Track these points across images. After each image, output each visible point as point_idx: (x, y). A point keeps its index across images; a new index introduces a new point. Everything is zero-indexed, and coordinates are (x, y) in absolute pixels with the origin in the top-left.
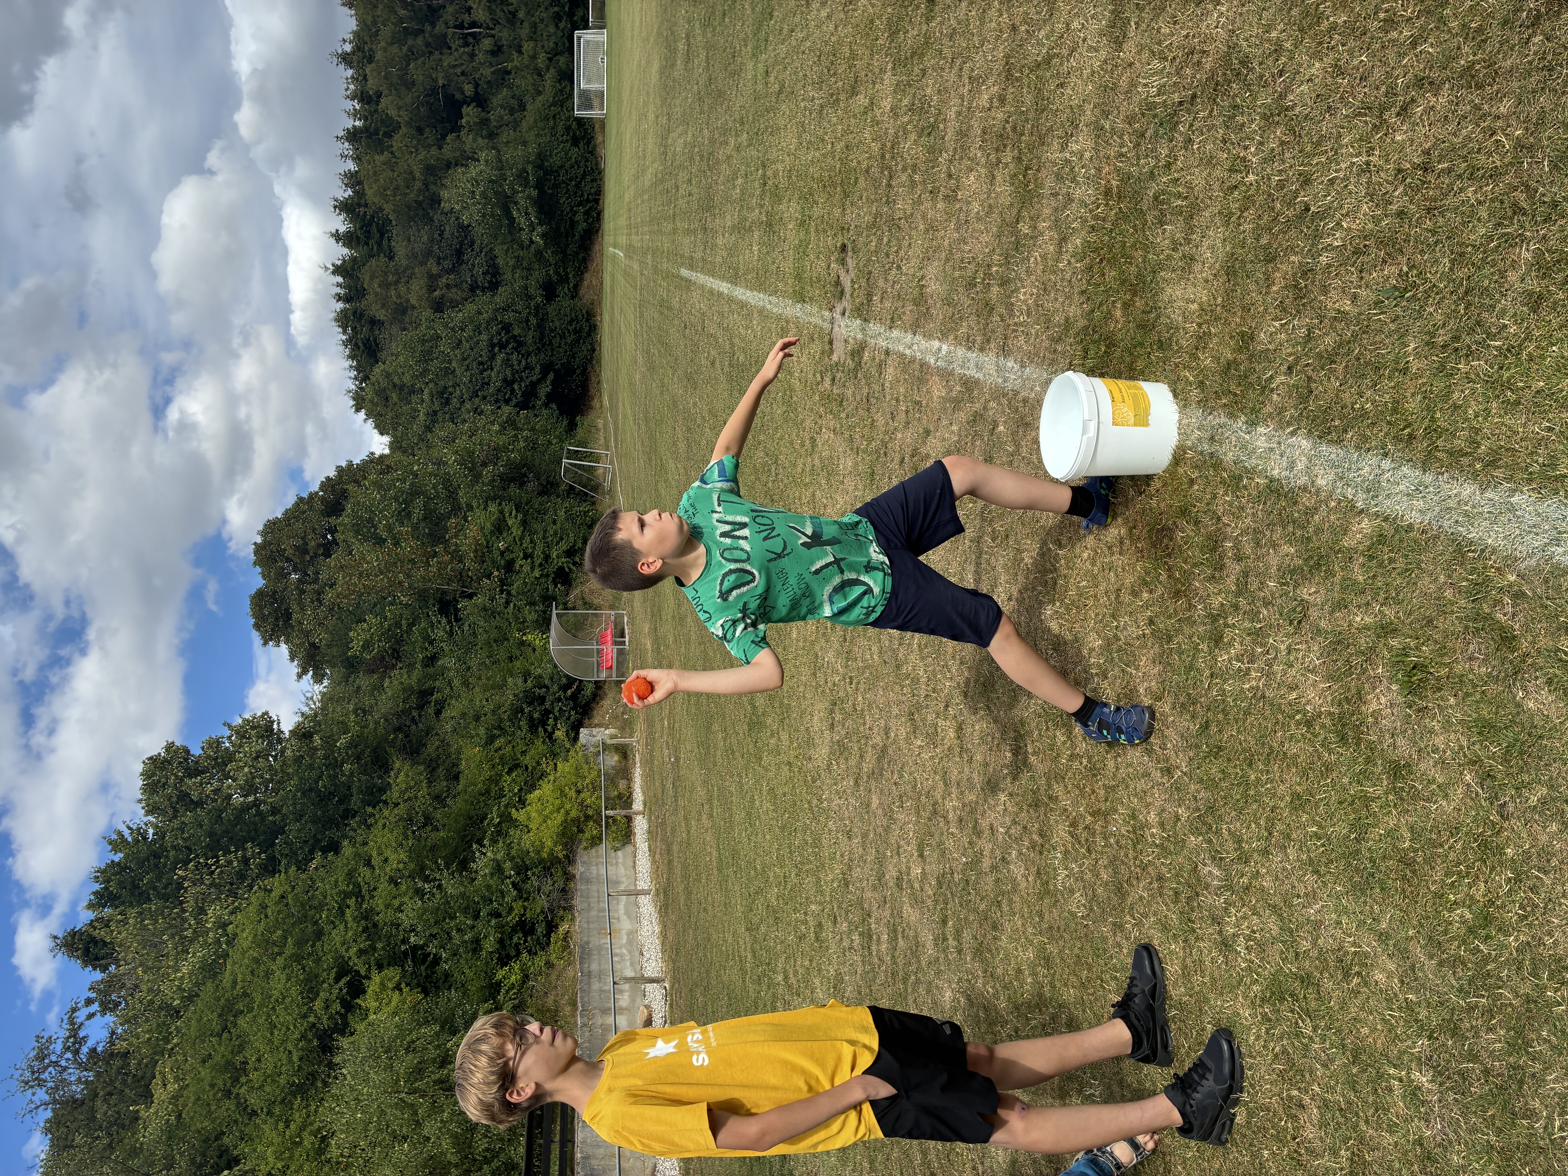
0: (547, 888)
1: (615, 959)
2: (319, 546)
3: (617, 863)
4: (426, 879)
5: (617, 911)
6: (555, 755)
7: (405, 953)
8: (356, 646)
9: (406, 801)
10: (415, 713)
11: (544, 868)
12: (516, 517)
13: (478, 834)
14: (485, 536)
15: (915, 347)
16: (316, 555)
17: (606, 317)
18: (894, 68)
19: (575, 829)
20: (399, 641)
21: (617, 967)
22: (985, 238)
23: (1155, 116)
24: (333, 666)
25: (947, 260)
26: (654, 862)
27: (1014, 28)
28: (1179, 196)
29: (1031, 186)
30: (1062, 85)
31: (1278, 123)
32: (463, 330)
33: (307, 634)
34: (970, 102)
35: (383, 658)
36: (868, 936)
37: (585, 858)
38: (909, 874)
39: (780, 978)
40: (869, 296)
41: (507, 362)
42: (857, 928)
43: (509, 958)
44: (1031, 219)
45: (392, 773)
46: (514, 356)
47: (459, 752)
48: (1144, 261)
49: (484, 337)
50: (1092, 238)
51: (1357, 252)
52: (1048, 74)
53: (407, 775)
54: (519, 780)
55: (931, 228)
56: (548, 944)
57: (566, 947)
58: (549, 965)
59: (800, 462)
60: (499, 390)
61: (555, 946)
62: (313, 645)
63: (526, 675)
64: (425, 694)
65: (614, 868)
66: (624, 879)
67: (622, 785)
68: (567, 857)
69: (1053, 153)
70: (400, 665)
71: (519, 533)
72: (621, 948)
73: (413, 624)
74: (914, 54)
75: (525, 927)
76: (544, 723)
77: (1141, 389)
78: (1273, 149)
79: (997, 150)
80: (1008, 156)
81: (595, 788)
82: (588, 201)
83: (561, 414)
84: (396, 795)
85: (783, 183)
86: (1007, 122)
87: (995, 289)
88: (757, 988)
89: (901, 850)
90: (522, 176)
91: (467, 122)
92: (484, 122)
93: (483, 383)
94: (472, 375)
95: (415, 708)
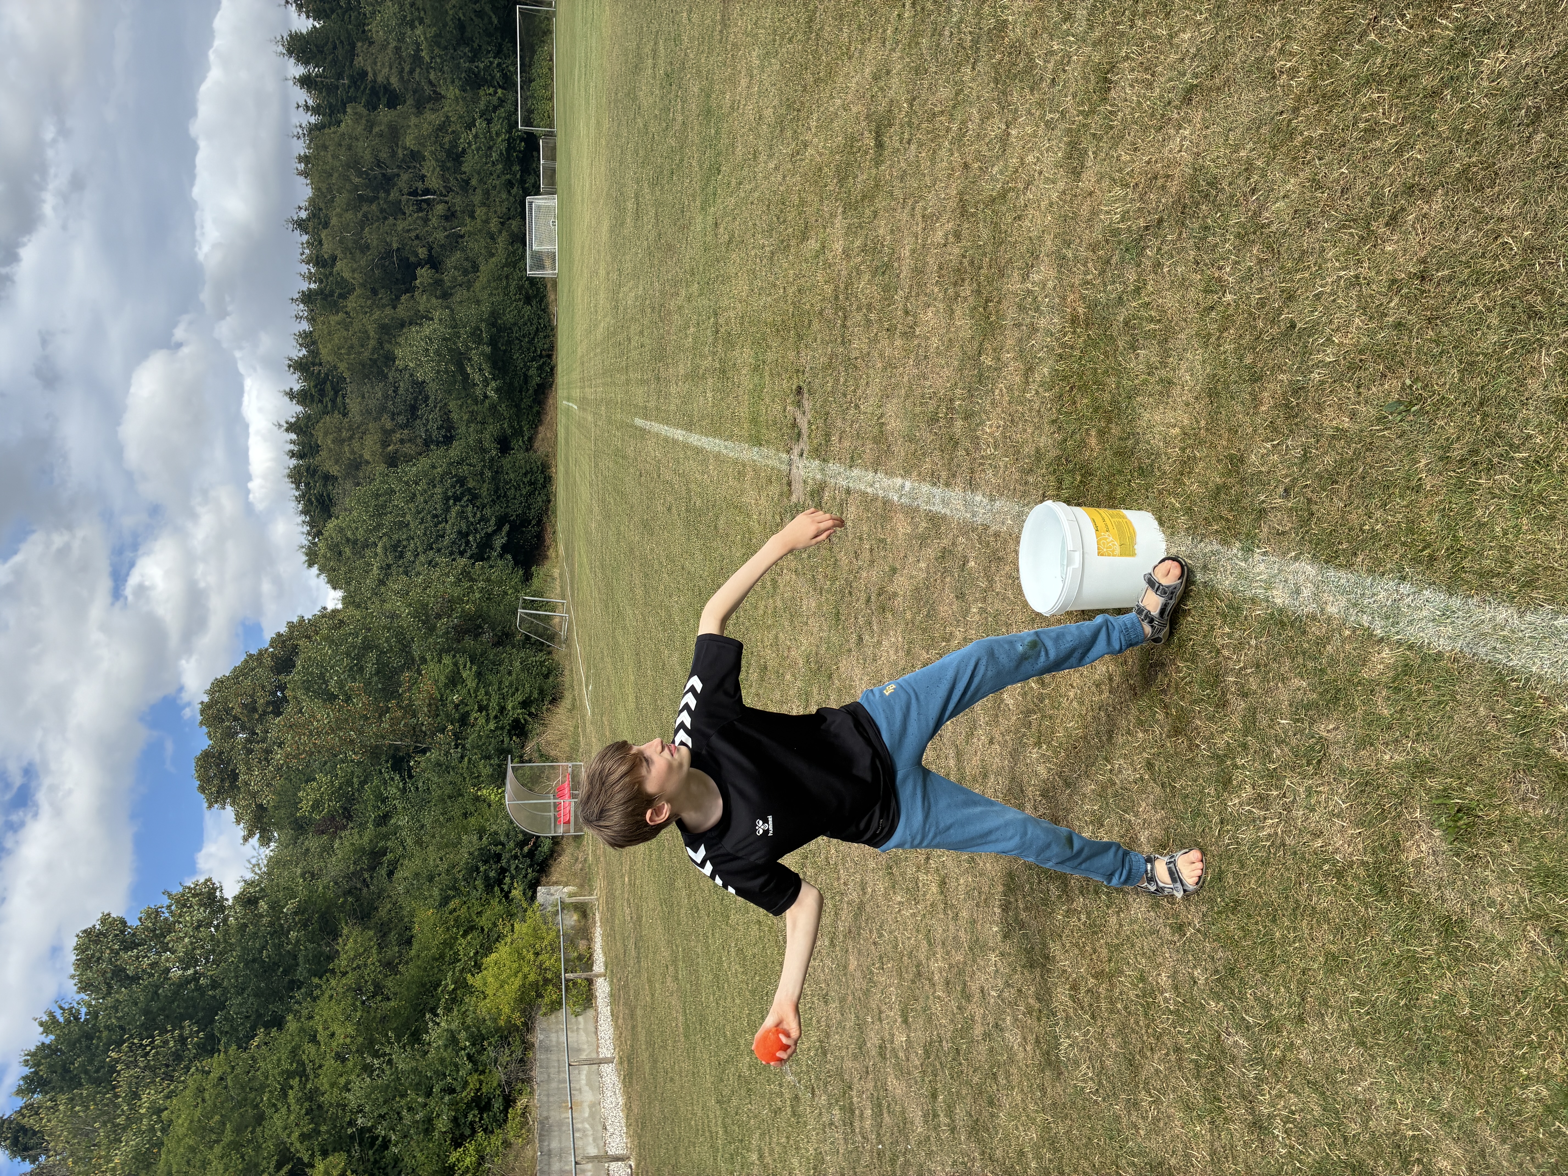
0: (504, 1059)
1: (577, 1135)
2: (268, 703)
3: (578, 1029)
4: (376, 1055)
5: (578, 1081)
6: (511, 915)
7: (352, 1137)
8: (305, 806)
9: (355, 969)
10: (366, 875)
11: (501, 1037)
12: (471, 668)
13: (432, 1003)
14: (439, 689)
15: (877, 485)
16: (265, 713)
17: (561, 468)
18: (844, 212)
19: (533, 993)
20: (351, 800)
21: (579, 1143)
22: (946, 372)
23: (1120, 243)
24: (280, 829)
25: (907, 396)
26: (617, 1027)
27: (966, 166)
28: (1151, 320)
29: (993, 318)
30: (1019, 218)
31: (1253, 241)
32: (417, 484)
33: (254, 795)
34: (925, 239)
35: (333, 817)
36: (849, 1110)
37: (544, 1025)
38: (892, 1042)
39: (754, 1157)
40: (827, 436)
41: (462, 514)
42: (837, 1101)
43: (463, 1137)
44: (994, 350)
45: (340, 940)
46: (470, 508)
47: (412, 915)
48: (1118, 388)
49: (438, 490)
50: (1061, 366)
51: (1353, 367)
52: (1004, 208)
53: (355, 941)
54: (474, 942)
55: (889, 365)
56: (505, 1121)
57: (524, 1124)
58: (507, 1144)
59: (761, 605)
60: (454, 543)
61: (512, 1124)
62: (260, 807)
63: (481, 832)
64: (376, 855)
65: (575, 1034)
66: (585, 1047)
67: (582, 945)
68: (525, 1024)
69: (1013, 284)
70: (351, 825)
71: (474, 685)
72: (582, 1122)
73: (365, 782)
74: (864, 197)
75: (482, 1104)
76: (500, 882)
77: (1124, 517)
78: (1250, 268)
79: (955, 284)
80: (967, 290)
81: (554, 949)
82: (541, 356)
83: (516, 563)
84: (344, 963)
85: (736, 329)
86: (964, 257)
87: (959, 423)
88: (730, 1167)
89: (883, 1016)
90: (476, 334)
91: (421, 283)
92: (439, 283)
93: (438, 536)
94: (426, 528)
95: (366, 870)
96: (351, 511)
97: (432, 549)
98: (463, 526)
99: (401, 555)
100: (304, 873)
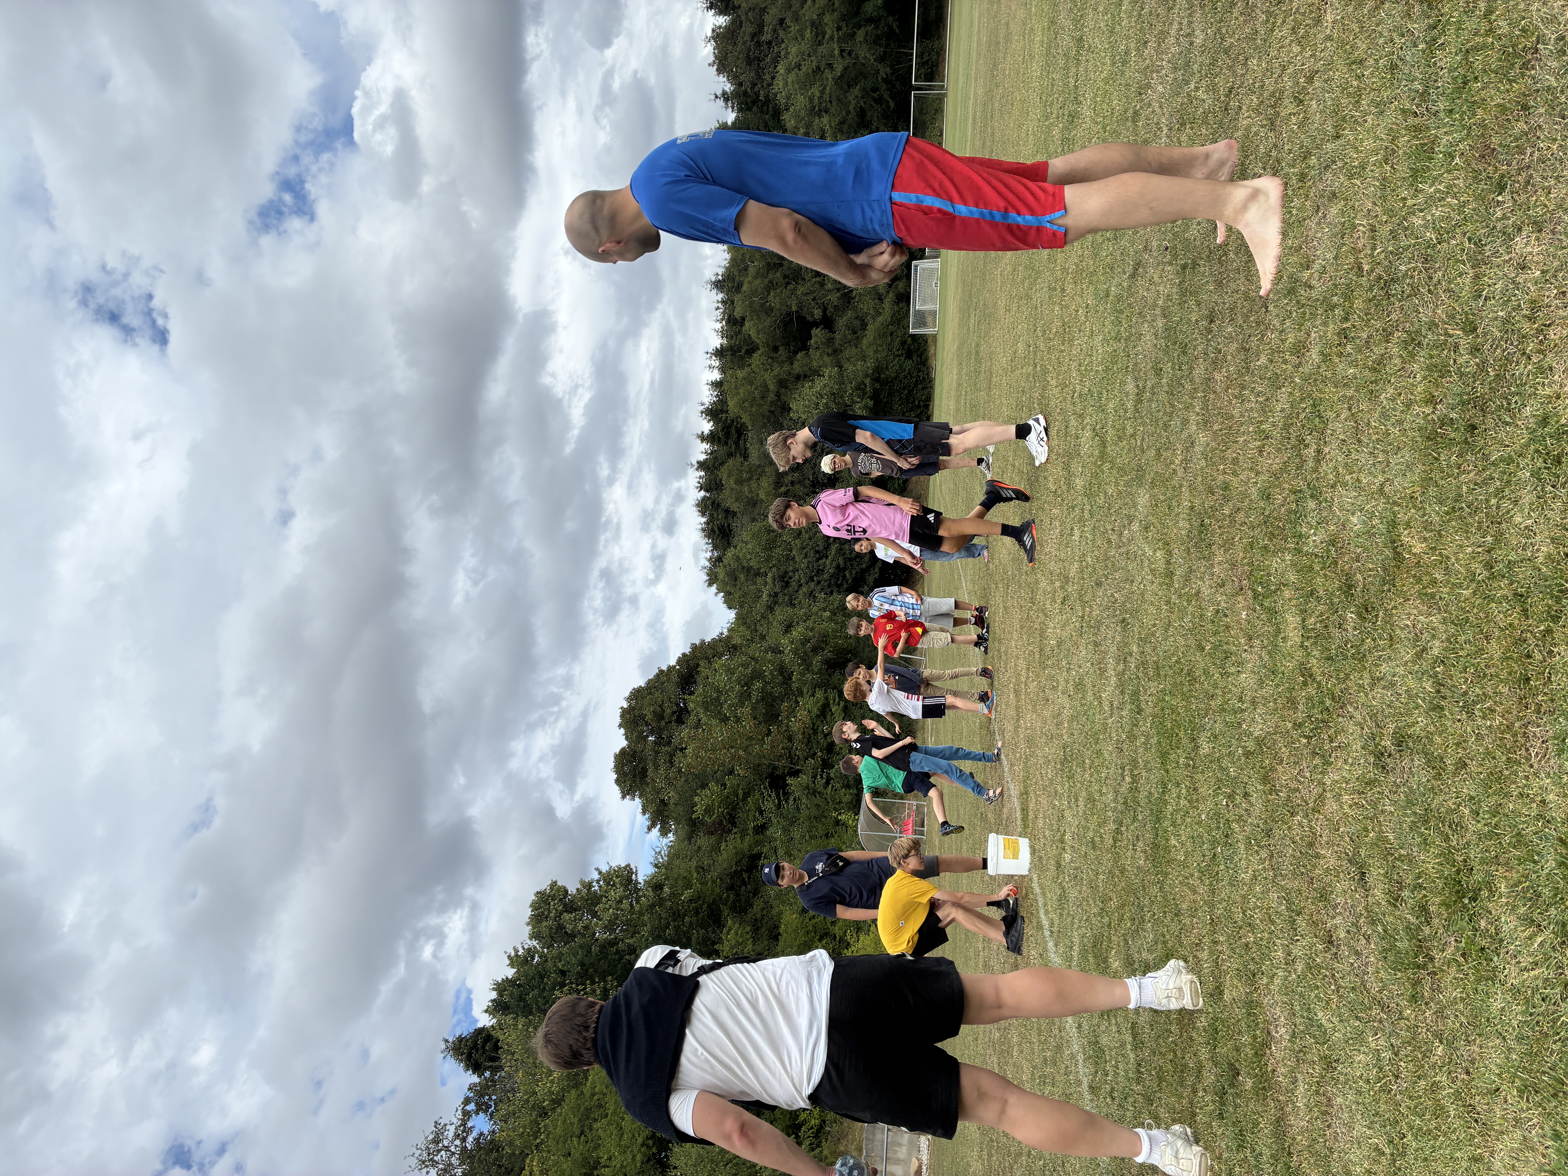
2: (674, 713)
8: (699, 810)
14: (812, 719)
16: (671, 721)
20: (736, 809)
24: (678, 823)
33: (658, 791)
35: (721, 822)
47: (780, 916)
53: (737, 933)
62: (662, 802)
64: (753, 859)
70: (735, 830)
73: (747, 795)
84: (726, 949)
90: (860, 388)
91: (816, 343)
92: (830, 340)
93: (819, 570)
94: (809, 562)
95: (745, 871)
96: (746, 543)
97: (813, 581)
98: (841, 562)
99: (787, 584)
100: (697, 867)
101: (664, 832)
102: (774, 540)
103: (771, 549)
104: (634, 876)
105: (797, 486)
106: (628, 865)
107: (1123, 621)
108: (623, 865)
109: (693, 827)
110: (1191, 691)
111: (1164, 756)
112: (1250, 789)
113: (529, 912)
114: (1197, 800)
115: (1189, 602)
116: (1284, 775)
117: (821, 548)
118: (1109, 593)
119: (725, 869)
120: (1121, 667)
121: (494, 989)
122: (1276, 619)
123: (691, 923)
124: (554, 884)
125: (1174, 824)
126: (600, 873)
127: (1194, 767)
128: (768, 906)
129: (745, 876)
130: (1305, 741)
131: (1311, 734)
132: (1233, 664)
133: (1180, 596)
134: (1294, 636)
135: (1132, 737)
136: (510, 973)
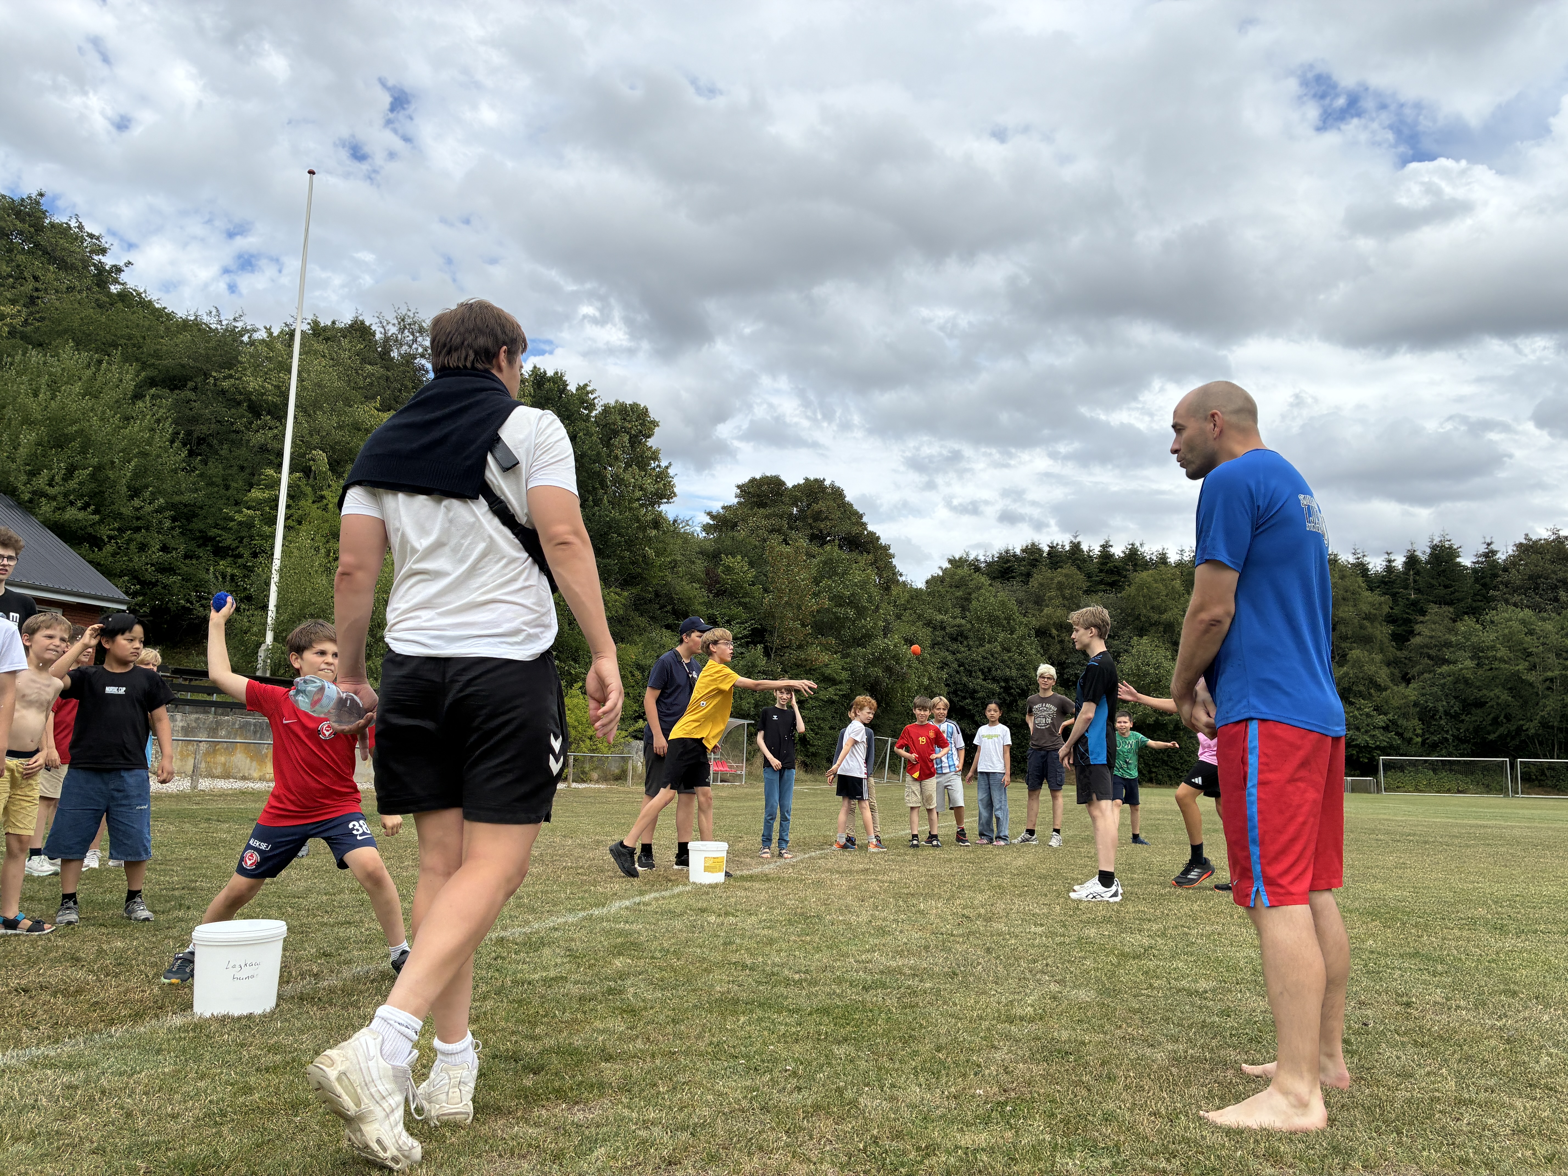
16: (813, 528)
20: (731, 596)
33: (745, 520)
35: (718, 583)
70: (711, 596)
73: (745, 607)
93: (971, 672)
94: (978, 661)
95: (673, 608)
96: (995, 596)
97: (959, 666)
98: (980, 695)
99: (954, 639)
100: (675, 561)
101: (707, 528)
102: (1000, 625)
103: (990, 621)
104: (665, 500)
105: (1058, 647)
106: (675, 495)
107: (954, 973)
108: (675, 490)
109: (713, 556)
110: (894, 1038)
111: (825, 1011)
112: (806, 1093)
113: (629, 402)
114: (786, 1042)
115: (985, 1038)
116: (824, 1126)
117: (994, 673)
118: (981, 960)
119: (674, 588)
120: (908, 972)
121: (556, 373)
122: (980, 1123)
123: (623, 558)
124: (655, 424)
125: (760, 1020)
126: (667, 467)
127: (819, 1039)
128: (641, 631)
129: (669, 608)
130: (861, 1146)
131: (868, 1153)
132: (927, 1080)
133: (988, 1029)
134: (966, 1140)
135: (839, 981)
136: (572, 388)
